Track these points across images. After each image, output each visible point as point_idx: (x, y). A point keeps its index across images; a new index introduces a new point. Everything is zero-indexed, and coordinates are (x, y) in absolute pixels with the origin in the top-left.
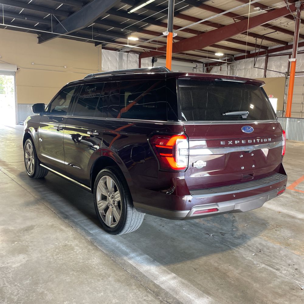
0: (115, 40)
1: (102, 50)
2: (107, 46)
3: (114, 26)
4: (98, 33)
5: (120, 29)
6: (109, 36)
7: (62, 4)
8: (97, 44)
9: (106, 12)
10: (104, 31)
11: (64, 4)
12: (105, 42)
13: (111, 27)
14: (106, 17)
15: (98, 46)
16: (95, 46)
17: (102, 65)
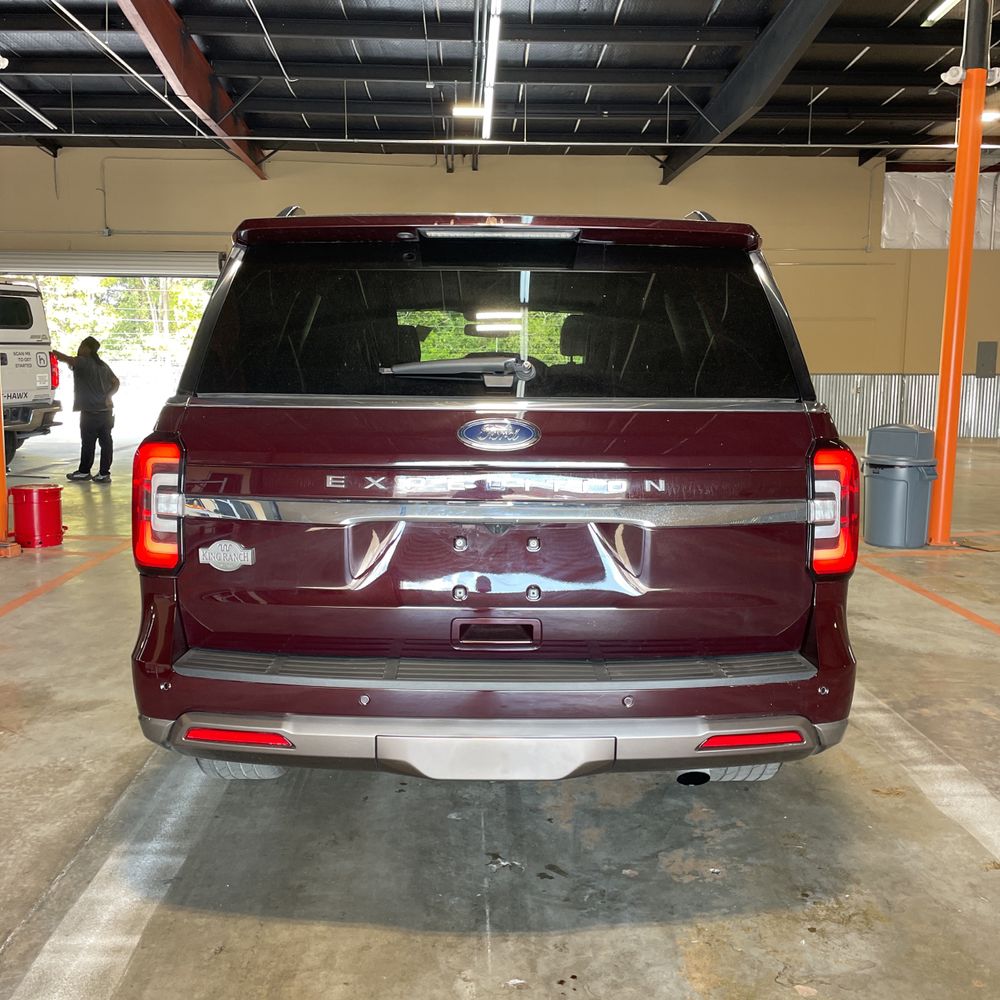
0: (930, 133)
1: (889, 175)
2: (905, 158)
3: (902, 85)
4: (849, 117)
5: (925, 88)
6: (901, 123)
7: (694, 46)
8: (864, 156)
9: (813, 39)
10: (872, 106)
11: (700, 44)
12: (891, 144)
13: (894, 88)
14: (858, 57)
15: (868, 162)
16: (860, 164)
17: (884, 230)
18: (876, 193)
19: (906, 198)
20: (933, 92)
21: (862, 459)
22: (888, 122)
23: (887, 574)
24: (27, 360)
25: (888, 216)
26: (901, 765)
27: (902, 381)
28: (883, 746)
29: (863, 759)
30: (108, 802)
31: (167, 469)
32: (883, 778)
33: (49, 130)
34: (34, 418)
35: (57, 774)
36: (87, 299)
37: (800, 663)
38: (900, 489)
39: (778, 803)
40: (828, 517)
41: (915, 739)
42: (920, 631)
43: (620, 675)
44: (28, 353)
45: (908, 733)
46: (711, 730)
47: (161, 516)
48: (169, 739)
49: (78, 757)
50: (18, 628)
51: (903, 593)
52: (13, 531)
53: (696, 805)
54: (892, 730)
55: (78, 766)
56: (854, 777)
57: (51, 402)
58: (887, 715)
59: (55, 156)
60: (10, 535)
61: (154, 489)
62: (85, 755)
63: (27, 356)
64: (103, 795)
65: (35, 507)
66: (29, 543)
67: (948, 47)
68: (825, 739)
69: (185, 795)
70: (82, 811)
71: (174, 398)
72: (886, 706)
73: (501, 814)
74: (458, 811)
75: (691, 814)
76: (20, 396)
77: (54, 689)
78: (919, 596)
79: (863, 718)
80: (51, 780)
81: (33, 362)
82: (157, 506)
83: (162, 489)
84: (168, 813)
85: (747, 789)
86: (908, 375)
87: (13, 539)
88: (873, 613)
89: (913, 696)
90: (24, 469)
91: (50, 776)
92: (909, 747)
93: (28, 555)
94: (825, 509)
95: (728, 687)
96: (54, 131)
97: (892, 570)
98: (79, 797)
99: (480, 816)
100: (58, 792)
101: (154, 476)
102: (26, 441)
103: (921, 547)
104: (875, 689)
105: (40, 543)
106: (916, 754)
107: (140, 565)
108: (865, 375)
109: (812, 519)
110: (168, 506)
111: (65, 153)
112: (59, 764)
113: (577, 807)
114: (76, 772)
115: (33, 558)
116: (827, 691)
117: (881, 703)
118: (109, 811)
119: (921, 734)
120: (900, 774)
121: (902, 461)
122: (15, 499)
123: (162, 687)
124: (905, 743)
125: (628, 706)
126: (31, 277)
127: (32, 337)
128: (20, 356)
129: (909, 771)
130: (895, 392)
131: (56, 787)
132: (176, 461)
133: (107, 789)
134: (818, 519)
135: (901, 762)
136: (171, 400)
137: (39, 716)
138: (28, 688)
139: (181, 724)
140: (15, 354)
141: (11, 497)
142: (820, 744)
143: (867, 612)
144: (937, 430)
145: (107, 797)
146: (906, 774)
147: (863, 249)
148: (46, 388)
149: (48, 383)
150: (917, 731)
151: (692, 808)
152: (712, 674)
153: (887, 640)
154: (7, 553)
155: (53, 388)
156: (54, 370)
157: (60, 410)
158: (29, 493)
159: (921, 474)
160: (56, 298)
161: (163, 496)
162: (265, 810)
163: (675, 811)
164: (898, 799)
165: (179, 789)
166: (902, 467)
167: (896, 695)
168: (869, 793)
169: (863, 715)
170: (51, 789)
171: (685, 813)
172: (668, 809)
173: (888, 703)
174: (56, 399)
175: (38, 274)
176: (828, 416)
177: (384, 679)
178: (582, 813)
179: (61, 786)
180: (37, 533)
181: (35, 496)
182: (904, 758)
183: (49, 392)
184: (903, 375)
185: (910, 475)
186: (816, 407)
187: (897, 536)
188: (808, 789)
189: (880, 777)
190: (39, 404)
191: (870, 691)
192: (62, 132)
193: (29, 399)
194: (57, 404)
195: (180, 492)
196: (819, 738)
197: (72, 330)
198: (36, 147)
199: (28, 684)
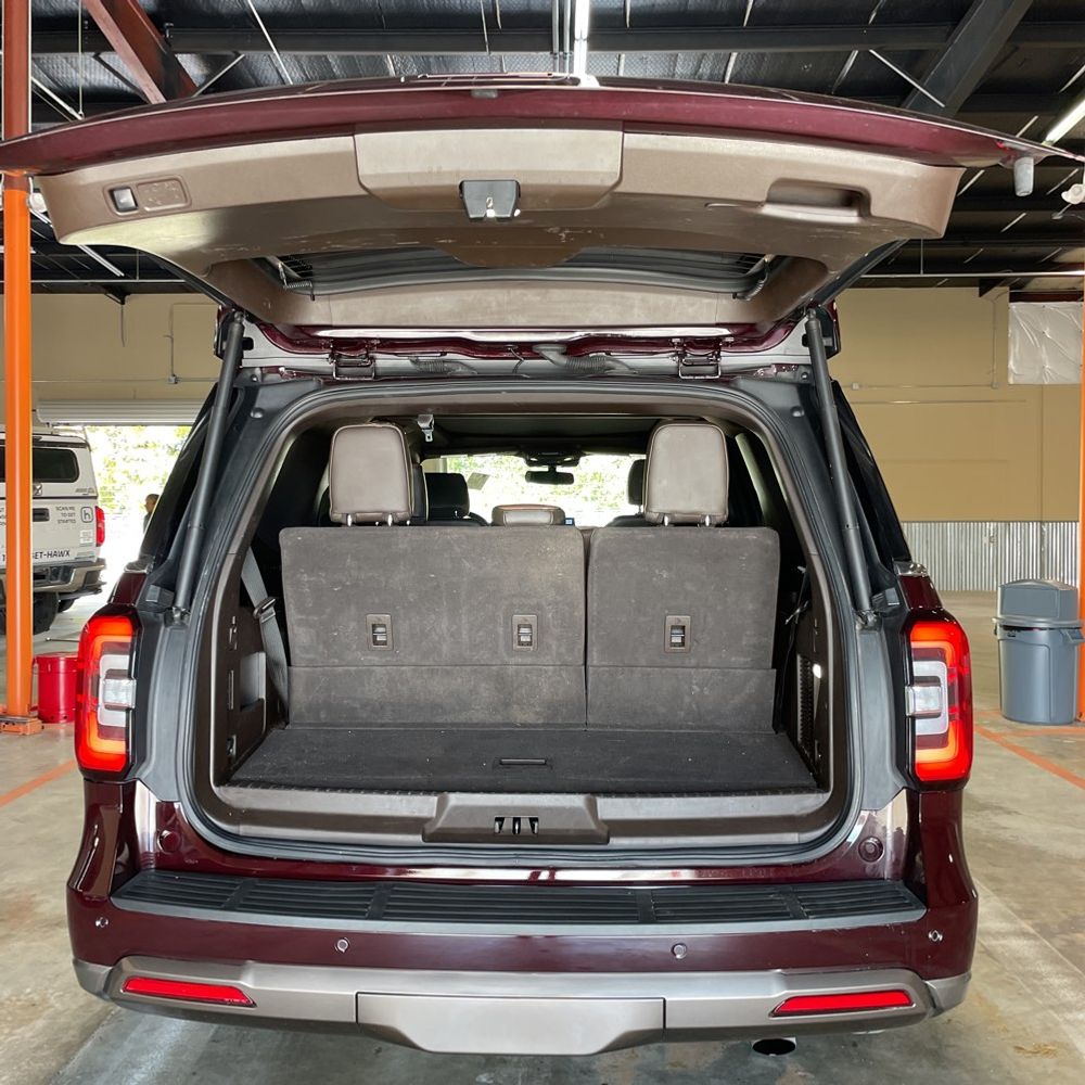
0: (1056, 260)
1: (1014, 306)
2: (1032, 287)
3: (1023, 209)
4: (965, 245)
5: (1048, 212)
6: (1025, 251)
8: (985, 286)
10: (991, 233)
12: (1014, 271)
13: (1014, 213)
14: (972, 182)
15: (989, 292)
16: (981, 295)
17: (1011, 364)
18: (1000, 325)
19: (1035, 331)
20: (1058, 216)
21: (995, 620)
22: (1011, 249)
23: (1030, 756)
24: (71, 515)
25: (1015, 350)
26: (1051, 1012)
27: (1041, 529)
28: (1028, 986)
29: (1004, 1004)
30: (68, 1051)
31: (118, 649)
32: (1029, 1030)
33: (113, 276)
34: (76, 577)
35: (18, 1011)
36: (159, 450)
37: (904, 898)
38: (1041, 656)
39: (894, 1065)
40: (933, 707)
41: (1068, 975)
42: (1069, 830)
43: (668, 914)
44: (72, 508)
45: (1059, 968)
46: (789, 988)
47: (109, 707)
48: (106, 989)
49: (46, 989)
50: (17, 820)
51: (1048, 780)
52: (36, 705)
53: (790, 1068)
54: (1040, 962)
55: (45, 1000)
56: (990, 1028)
57: (95, 560)
58: (1032, 942)
59: (123, 303)
60: (34, 709)
61: (103, 674)
62: (55, 986)
63: (71, 511)
64: (64, 1040)
65: (62, 677)
66: (53, 718)
67: (1070, 168)
68: (941, 1000)
69: (161, 1042)
70: (37, 1062)
71: (137, 563)
72: (1032, 931)
73: (543, 1076)
74: (490, 1071)
75: (784, 1080)
76: (62, 554)
77: (38, 899)
78: (1069, 785)
79: (1003, 946)
80: (9, 1018)
81: (77, 517)
82: (104, 695)
83: (112, 674)
84: (136, 1066)
85: (855, 1045)
86: (1048, 522)
87: (36, 713)
88: (1012, 807)
89: (1064, 916)
90: (68, 633)
91: (10, 1013)
92: (1062, 987)
93: (49, 732)
94: (927, 697)
95: (810, 932)
96: (121, 277)
97: (1036, 752)
98: (37, 1041)
99: (517, 1078)
100: (13, 1035)
101: (104, 657)
102: (76, 601)
103: (1070, 723)
104: (1017, 906)
105: (65, 718)
106: (1070, 996)
107: (83, 770)
108: (997, 522)
109: (911, 711)
110: (116, 694)
111: (134, 301)
112: (22, 997)
113: (639, 1068)
114: (40, 1008)
115: (55, 735)
116: (940, 937)
117: (1026, 926)
118: (67, 1063)
119: (1076, 969)
120: (1050, 1025)
121: (1041, 623)
122: (40, 668)
123: (98, 923)
124: (1056, 981)
125: (678, 956)
126: (79, 428)
127: (78, 491)
128: (63, 512)
129: (1061, 1020)
130: (1033, 541)
131: (13, 1028)
132: (128, 639)
133: (72, 1032)
134: (919, 710)
135: (1052, 1007)
136: (131, 566)
137: (13, 932)
138: (9, 897)
139: (121, 970)
140: (58, 509)
141: (36, 665)
142: (934, 1006)
143: (1007, 805)
144: (1081, 587)
145: (69, 1043)
146: (1057, 1024)
147: (988, 386)
148: (90, 545)
149: (93, 540)
150: (1069, 963)
151: (784, 1071)
152: (787, 914)
153: (1031, 841)
154: (26, 729)
155: (98, 545)
156: (100, 526)
157: (104, 568)
158: (54, 662)
159: (1065, 637)
160: (126, 449)
161: (112, 682)
162: (255, 1065)
163: (762, 1075)
164: (1048, 1061)
165: (156, 1034)
166: (1041, 629)
167: (1043, 915)
168: (1011, 1051)
169: (1002, 942)
170: (6, 1031)
171: (776, 1079)
172: (754, 1072)
173: (1033, 926)
174: (101, 557)
175: (86, 424)
176: (927, 579)
177: (366, 919)
178: (645, 1076)
179: (19, 1027)
180: (62, 707)
181: (62, 665)
182: (1054, 1001)
183: (93, 549)
184: (1042, 522)
185: (1052, 638)
186: (912, 570)
187: (1040, 710)
188: (934, 1046)
189: (1024, 1029)
190: (81, 563)
191: (1011, 908)
192: (128, 278)
193: (71, 558)
194: (101, 562)
195: (130, 677)
196: (932, 999)
197: (141, 482)
198: (102, 295)
199: (10, 891)
